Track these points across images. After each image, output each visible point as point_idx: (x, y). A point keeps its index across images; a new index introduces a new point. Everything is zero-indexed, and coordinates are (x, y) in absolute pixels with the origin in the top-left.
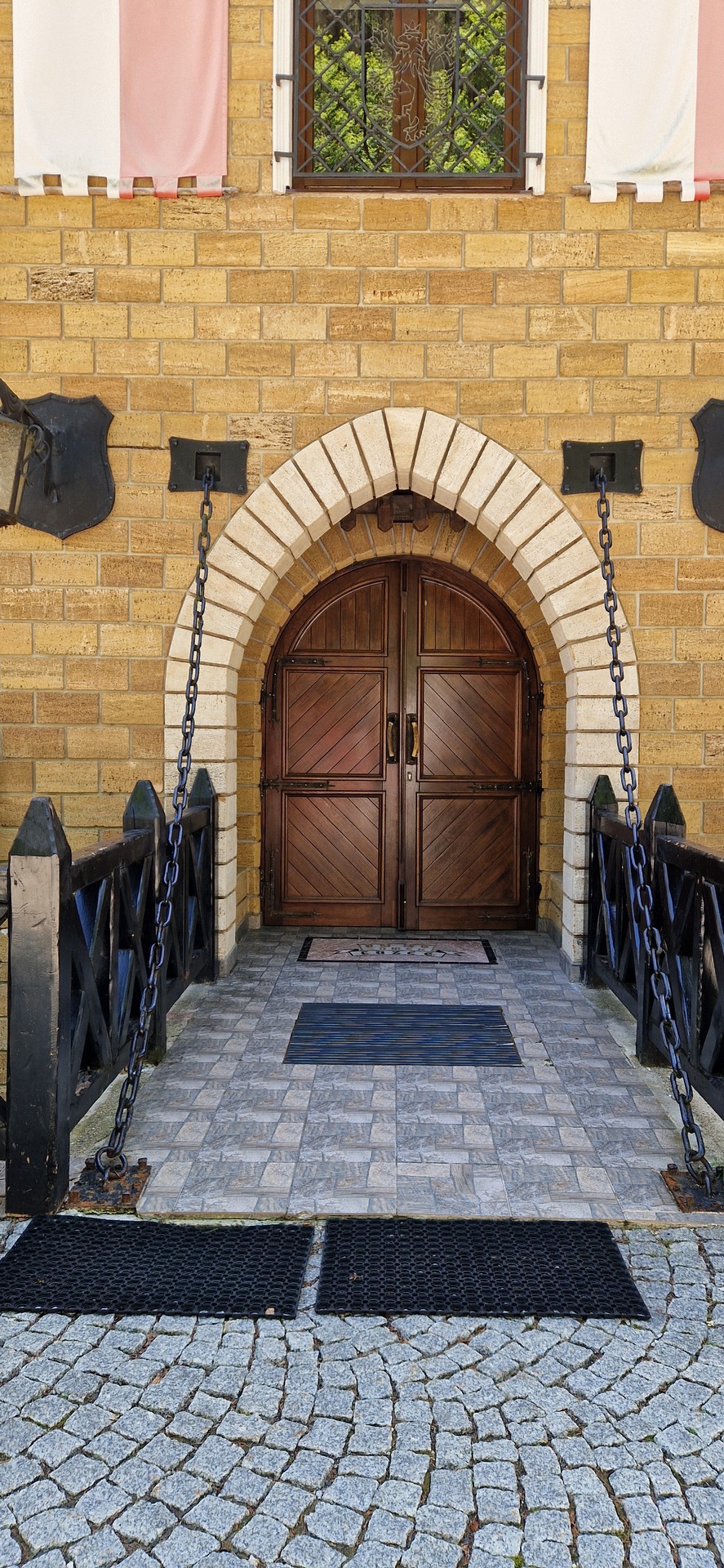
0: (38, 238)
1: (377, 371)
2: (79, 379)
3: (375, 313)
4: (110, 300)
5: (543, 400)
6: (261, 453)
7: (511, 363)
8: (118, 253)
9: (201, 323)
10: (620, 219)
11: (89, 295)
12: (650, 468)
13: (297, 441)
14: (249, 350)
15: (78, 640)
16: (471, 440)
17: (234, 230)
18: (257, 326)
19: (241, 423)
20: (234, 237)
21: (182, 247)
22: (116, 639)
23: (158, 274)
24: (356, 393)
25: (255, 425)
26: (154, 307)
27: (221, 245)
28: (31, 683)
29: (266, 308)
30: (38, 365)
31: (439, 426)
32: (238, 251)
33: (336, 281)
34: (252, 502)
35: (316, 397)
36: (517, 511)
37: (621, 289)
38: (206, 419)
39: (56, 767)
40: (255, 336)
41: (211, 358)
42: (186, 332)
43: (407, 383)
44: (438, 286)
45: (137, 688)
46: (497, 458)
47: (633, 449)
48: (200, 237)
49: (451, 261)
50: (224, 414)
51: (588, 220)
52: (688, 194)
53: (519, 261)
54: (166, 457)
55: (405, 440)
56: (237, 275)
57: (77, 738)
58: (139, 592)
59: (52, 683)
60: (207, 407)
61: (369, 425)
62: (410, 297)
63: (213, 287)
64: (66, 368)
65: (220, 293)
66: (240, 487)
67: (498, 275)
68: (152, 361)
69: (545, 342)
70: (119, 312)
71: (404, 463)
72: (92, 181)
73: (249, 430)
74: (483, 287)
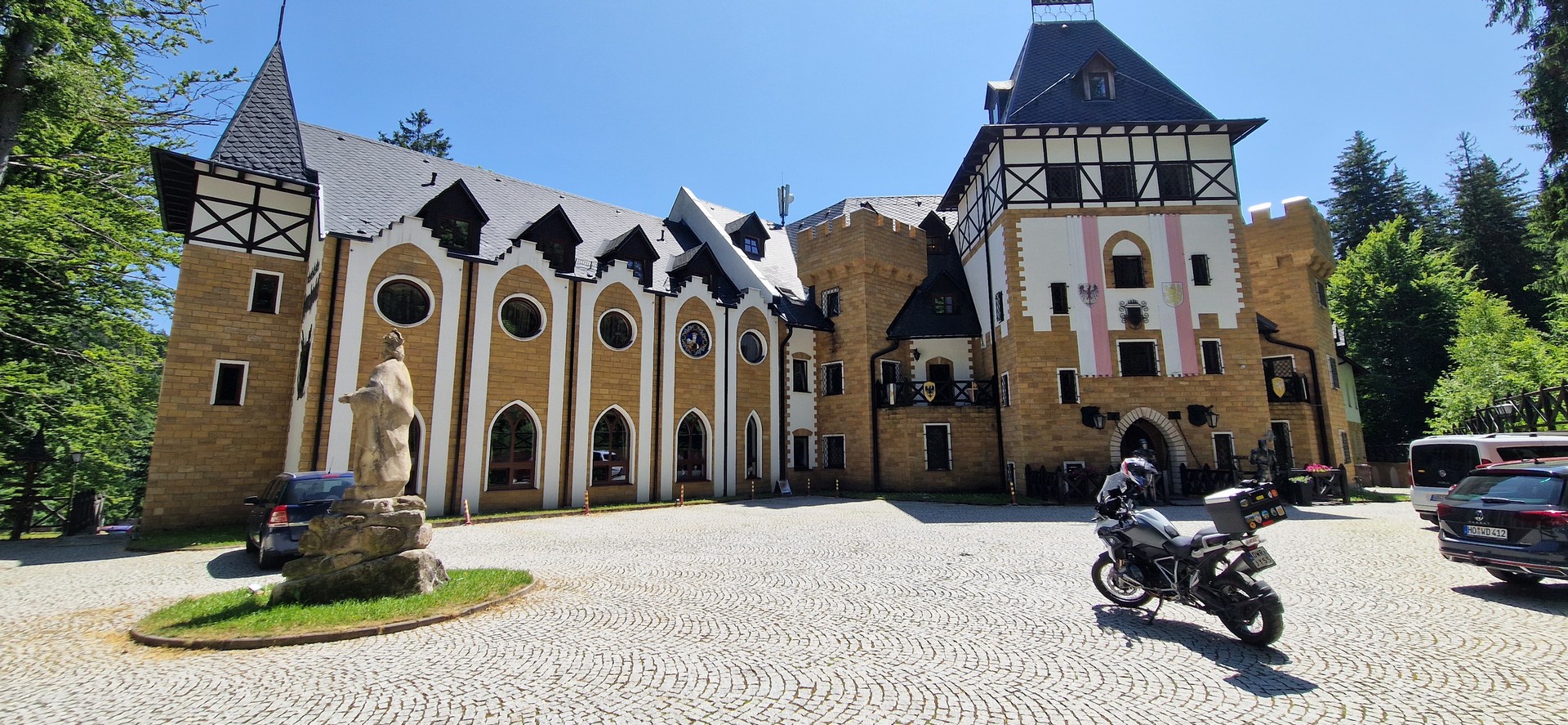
0: (1085, 384)
1: (1138, 401)
2: (1093, 404)
3: (1137, 393)
4: (1097, 392)
5: (1164, 405)
6: (1122, 413)
7: (1158, 400)
8: (1097, 385)
10: (1172, 379)
11: (1092, 391)
12: (1182, 415)
13: (1126, 411)
14: (1118, 398)
15: (1096, 443)
16: (1154, 411)
17: (1115, 382)
19: (1117, 410)
21: (1106, 385)
22: (1102, 443)
23: (1103, 388)
24: (1135, 405)
25: (1120, 409)
26: (1103, 393)
27: (1113, 384)
28: (1089, 450)
29: (1120, 393)
30: (1086, 402)
31: (1148, 410)
32: (1116, 385)
33: (1130, 389)
34: (1121, 421)
35: (1128, 405)
36: (1162, 422)
37: (1173, 389)
39: (1094, 464)
41: (1113, 400)
42: (1109, 396)
43: (1143, 403)
44: (1146, 389)
45: (1105, 450)
46: (1159, 414)
48: (1109, 383)
49: (1147, 386)
50: (1115, 408)
51: (1167, 379)
52: (1182, 376)
53: (1158, 385)
54: (1108, 415)
55: (1143, 412)
56: (1115, 388)
57: (1097, 458)
58: (1105, 435)
59: (1092, 450)
60: (1112, 407)
61: (1138, 409)
62: (1142, 391)
64: (1091, 402)
65: (1113, 390)
66: (1119, 419)
67: (1155, 387)
68: (1104, 401)
69: (1163, 397)
71: (1144, 415)
72: (1093, 376)
74: (1153, 389)
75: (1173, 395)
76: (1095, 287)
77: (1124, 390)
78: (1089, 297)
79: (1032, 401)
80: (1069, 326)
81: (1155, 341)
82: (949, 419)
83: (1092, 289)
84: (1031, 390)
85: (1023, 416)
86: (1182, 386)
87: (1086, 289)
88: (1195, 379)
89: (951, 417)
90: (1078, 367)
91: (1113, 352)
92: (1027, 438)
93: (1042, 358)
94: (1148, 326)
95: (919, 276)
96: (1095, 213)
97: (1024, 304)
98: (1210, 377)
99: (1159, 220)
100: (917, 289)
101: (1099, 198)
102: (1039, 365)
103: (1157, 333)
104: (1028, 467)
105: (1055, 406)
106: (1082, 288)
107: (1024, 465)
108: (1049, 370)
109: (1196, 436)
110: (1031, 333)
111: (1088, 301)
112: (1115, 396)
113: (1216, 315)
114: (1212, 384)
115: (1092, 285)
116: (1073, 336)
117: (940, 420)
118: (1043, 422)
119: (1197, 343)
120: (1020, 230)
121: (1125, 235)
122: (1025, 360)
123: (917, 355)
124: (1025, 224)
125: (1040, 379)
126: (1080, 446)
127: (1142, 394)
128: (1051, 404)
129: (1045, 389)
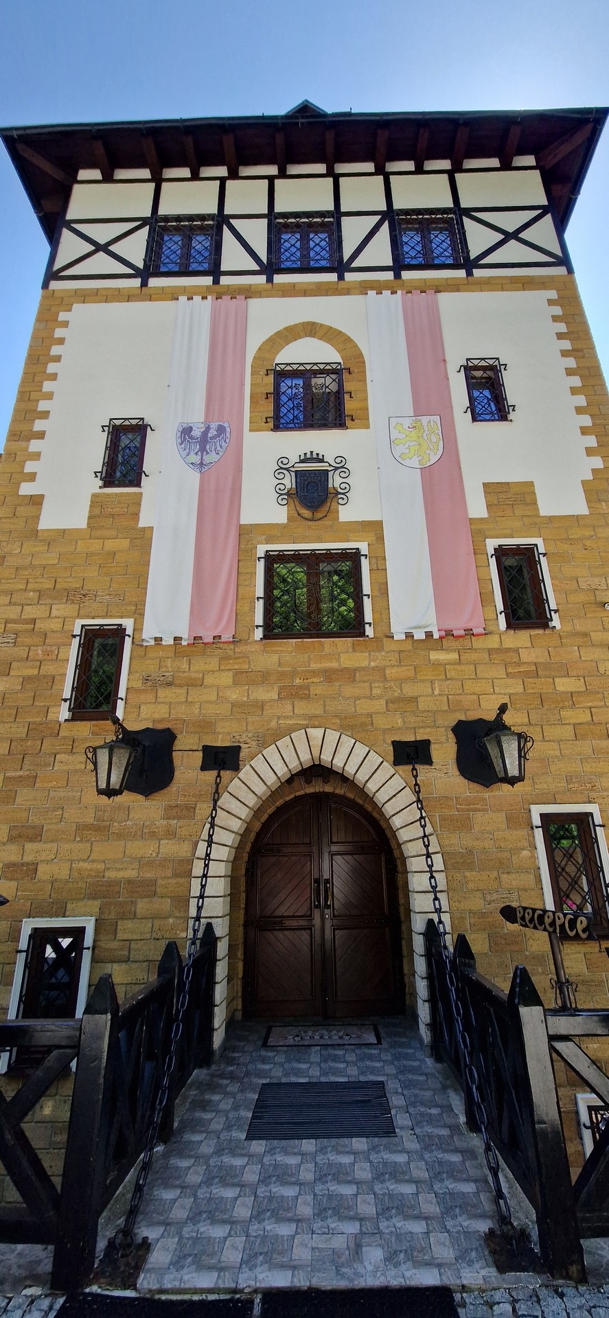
0: (151, 662)
1: (302, 712)
2: (161, 721)
3: (301, 687)
4: (180, 686)
5: (381, 722)
6: (246, 750)
7: (364, 707)
8: (185, 666)
9: (220, 694)
10: (408, 646)
11: (170, 684)
12: (435, 752)
13: (263, 744)
14: (243, 705)
15: (147, 849)
16: (348, 742)
17: (238, 655)
18: (246, 695)
19: (237, 737)
20: (237, 658)
21: (213, 663)
22: (168, 848)
23: (202, 674)
24: (293, 722)
25: (244, 738)
26: (199, 688)
27: (231, 662)
28: (121, 875)
29: (251, 687)
30: (143, 715)
31: (332, 736)
32: (239, 664)
33: (282, 675)
34: (241, 775)
35: (273, 724)
36: (373, 774)
37: (412, 674)
38: (220, 736)
39: (129, 924)
40: (245, 699)
41: (225, 709)
42: (214, 698)
43: (317, 717)
44: (329, 676)
45: (176, 875)
46: (361, 750)
47: (427, 743)
48: (222, 659)
49: (334, 665)
50: (229, 733)
51: (394, 647)
52: (436, 636)
53: (365, 664)
54: (201, 754)
55: (316, 743)
56: (237, 673)
57: (142, 906)
58: (182, 822)
59: (131, 874)
60: (221, 731)
61: (299, 736)
62: (316, 680)
63: (226, 679)
64: (156, 716)
65: (230, 681)
66: (236, 768)
67: (355, 670)
68: (197, 711)
69: (379, 697)
70: (183, 691)
71: (316, 754)
72: (176, 639)
73: (241, 740)
74: (350, 675)
75: (409, 690)
76: (221, 430)
77: (264, 678)
78: (203, 450)
80: (136, 516)
81: (364, 547)
83: (212, 433)
86: (437, 665)
87: (197, 433)
88: (478, 643)
90: (139, 615)
91: (242, 576)
93: (41, 594)
94: (347, 513)
96: (249, 293)
97: (31, 466)
98: (521, 638)
99: (392, 303)
101: (258, 268)
102: (30, 612)
103: (374, 529)
105: (43, 731)
106: (186, 432)
108: (55, 625)
109: (478, 818)
110: (31, 533)
111: (196, 459)
113: (531, 484)
114: (526, 656)
115: (214, 426)
116: (143, 540)
119: (478, 551)
120: (67, 325)
121: (311, 329)
125: (22, 652)
126: (93, 861)
127: (315, 690)
128: (35, 723)
129: (26, 680)
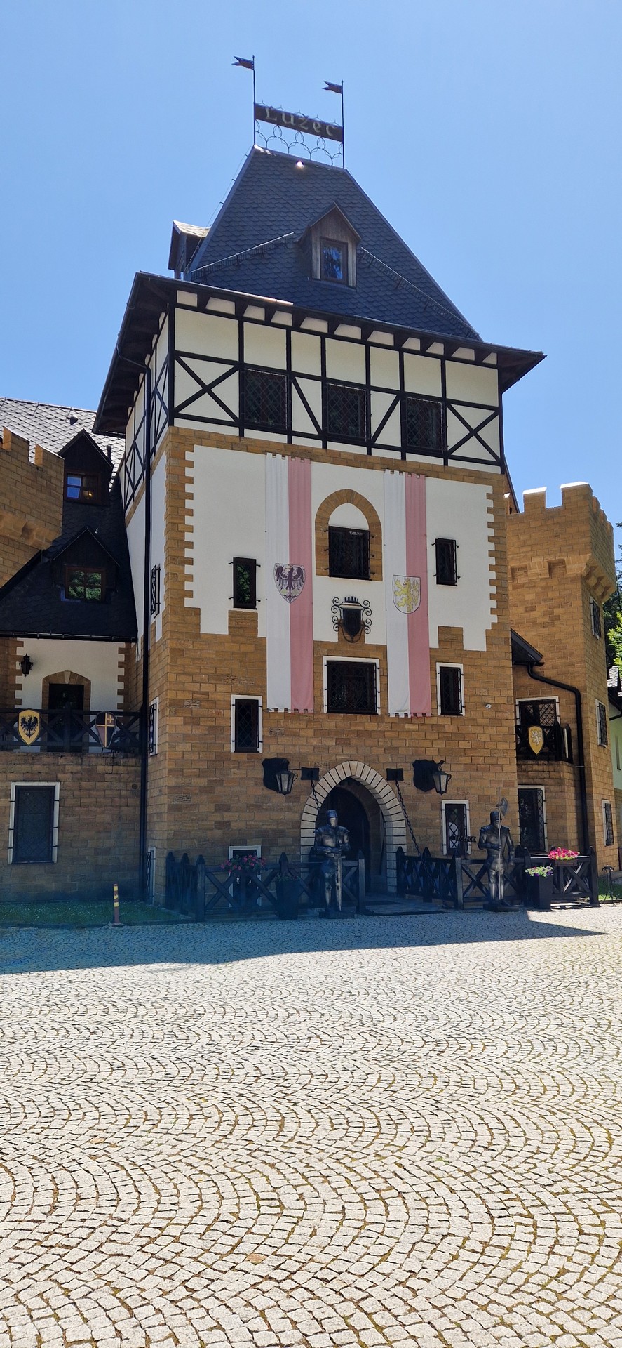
0: (272, 721)
1: (347, 752)
2: (281, 754)
3: (346, 739)
4: (288, 736)
5: (382, 759)
6: (322, 771)
7: (375, 751)
8: (290, 725)
9: (308, 741)
10: (396, 721)
11: (283, 734)
12: (405, 775)
13: (329, 767)
14: (319, 747)
15: (281, 817)
16: (367, 768)
17: (315, 720)
18: (320, 742)
19: (318, 764)
20: (316, 722)
21: (304, 725)
22: (289, 816)
23: (299, 730)
24: (342, 757)
25: (321, 764)
26: (298, 737)
27: (313, 724)
28: (269, 827)
29: (322, 738)
30: (272, 751)
31: (361, 765)
32: (317, 725)
33: (337, 732)
34: (320, 782)
35: (334, 758)
36: (377, 784)
37: (397, 736)
38: (309, 763)
39: (275, 849)
40: (320, 744)
41: (310, 749)
42: (305, 743)
43: (353, 755)
44: (359, 734)
45: (293, 828)
46: (373, 772)
47: (401, 770)
48: (308, 722)
49: (361, 728)
50: (313, 762)
51: (389, 720)
52: (409, 716)
53: (376, 729)
54: (301, 771)
55: (353, 768)
56: (316, 731)
57: (280, 841)
58: (294, 804)
59: (275, 827)
60: (310, 760)
61: (346, 764)
62: (353, 736)
63: (311, 733)
64: (278, 751)
65: (313, 734)
66: (318, 780)
67: (371, 732)
68: (297, 750)
69: (382, 747)
70: (290, 738)
71: (353, 773)
72: (285, 710)
74: (368, 734)
75: (395, 743)
76: (300, 571)
77: (328, 733)
78: (290, 586)
79: (188, 747)
80: (256, 629)
81: (377, 661)
82: (60, 776)
83: (295, 573)
84: (188, 729)
85: (170, 771)
86: (408, 731)
87: (286, 572)
88: (427, 721)
89: (63, 772)
90: (264, 695)
91: (317, 674)
92: (172, 808)
93: (210, 676)
94: (370, 639)
95: (45, 534)
96: (310, 455)
97: (188, 586)
98: (446, 720)
99: (397, 481)
100: (40, 555)
101: (316, 433)
102: (205, 688)
103: (382, 650)
104: (170, 857)
105: (223, 757)
106: (279, 570)
107: (165, 854)
108: (219, 696)
109: (421, 806)
110: (196, 635)
111: (287, 592)
112: (315, 742)
113: (461, 629)
114: (448, 729)
115: (295, 568)
116: (261, 645)
117: (43, 776)
118: (203, 782)
119: (433, 669)
120: (191, 464)
121: (348, 496)
122: (183, 678)
123: (27, 664)
124: (200, 455)
125: (204, 712)
126: (256, 821)
127: (353, 741)
128: (218, 752)
129: (210, 728)
